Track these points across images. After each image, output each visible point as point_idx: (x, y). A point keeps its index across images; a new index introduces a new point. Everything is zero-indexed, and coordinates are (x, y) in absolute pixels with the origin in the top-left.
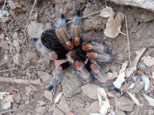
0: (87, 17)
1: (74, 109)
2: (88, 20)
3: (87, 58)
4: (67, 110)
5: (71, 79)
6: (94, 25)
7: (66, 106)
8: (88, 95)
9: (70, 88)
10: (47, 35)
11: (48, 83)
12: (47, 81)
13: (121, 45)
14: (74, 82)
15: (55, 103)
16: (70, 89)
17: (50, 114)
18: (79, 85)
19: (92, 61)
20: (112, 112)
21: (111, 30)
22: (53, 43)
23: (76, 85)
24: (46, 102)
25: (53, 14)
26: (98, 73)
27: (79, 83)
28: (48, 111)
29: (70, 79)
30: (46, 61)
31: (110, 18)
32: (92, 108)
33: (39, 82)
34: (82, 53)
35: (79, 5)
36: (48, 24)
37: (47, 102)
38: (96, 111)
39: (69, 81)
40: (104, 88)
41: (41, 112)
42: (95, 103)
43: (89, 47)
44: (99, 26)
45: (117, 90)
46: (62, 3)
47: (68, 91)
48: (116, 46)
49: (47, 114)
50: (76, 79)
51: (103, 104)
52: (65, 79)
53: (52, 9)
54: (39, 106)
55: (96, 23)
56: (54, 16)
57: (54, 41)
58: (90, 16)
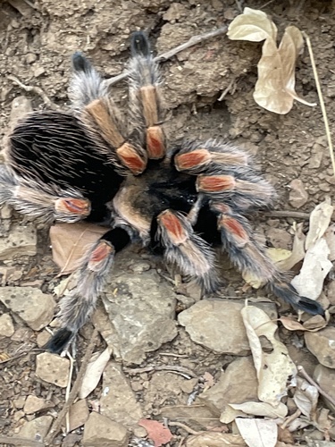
0: (175, 56)
1: (160, 407)
2: (180, 68)
3: (195, 201)
4: (133, 415)
5: (135, 295)
6: (201, 81)
7: (128, 399)
8: (206, 343)
9: (138, 324)
10: (41, 132)
11: (42, 326)
12: (39, 319)
13: (294, 145)
14: (151, 303)
15: (84, 395)
16: (142, 328)
17: (70, 442)
18: (169, 309)
19: (219, 208)
20: (304, 386)
21: (272, 89)
22: (67, 157)
23: (159, 311)
24: (49, 397)
25: (31, 63)
26: (246, 245)
27: (169, 305)
28: (61, 432)
29: (130, 295)
30: (23, 244)
31: (266, 43)
32: (230, 387)
33: (9, 329)
34: (174, 187)
35: (139, 15)
36: (20, 102)
37: (52, 400)
38: (244, 397)
39: (131, 303)
40: (262, 308)
41: (38, 438)
42: (236, 367)
43: (202, 158)
44: (217, 84)
45: (311, 306)
46: (77, 15)
47: (136, 336)
48: (279, 153)
49: (58, 442)
50: (155, 289)
51: (266, 366)
52: (114, 298)
53: (25, 50)
54: (25, 417)
55: (209, 74)
56: (41, 71)
57: (69, 150)
58: (185, 50)
